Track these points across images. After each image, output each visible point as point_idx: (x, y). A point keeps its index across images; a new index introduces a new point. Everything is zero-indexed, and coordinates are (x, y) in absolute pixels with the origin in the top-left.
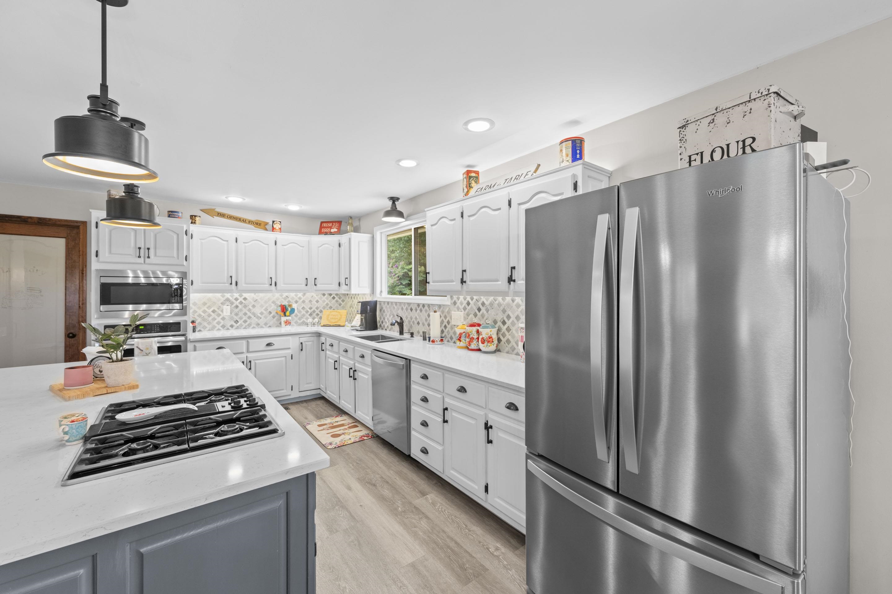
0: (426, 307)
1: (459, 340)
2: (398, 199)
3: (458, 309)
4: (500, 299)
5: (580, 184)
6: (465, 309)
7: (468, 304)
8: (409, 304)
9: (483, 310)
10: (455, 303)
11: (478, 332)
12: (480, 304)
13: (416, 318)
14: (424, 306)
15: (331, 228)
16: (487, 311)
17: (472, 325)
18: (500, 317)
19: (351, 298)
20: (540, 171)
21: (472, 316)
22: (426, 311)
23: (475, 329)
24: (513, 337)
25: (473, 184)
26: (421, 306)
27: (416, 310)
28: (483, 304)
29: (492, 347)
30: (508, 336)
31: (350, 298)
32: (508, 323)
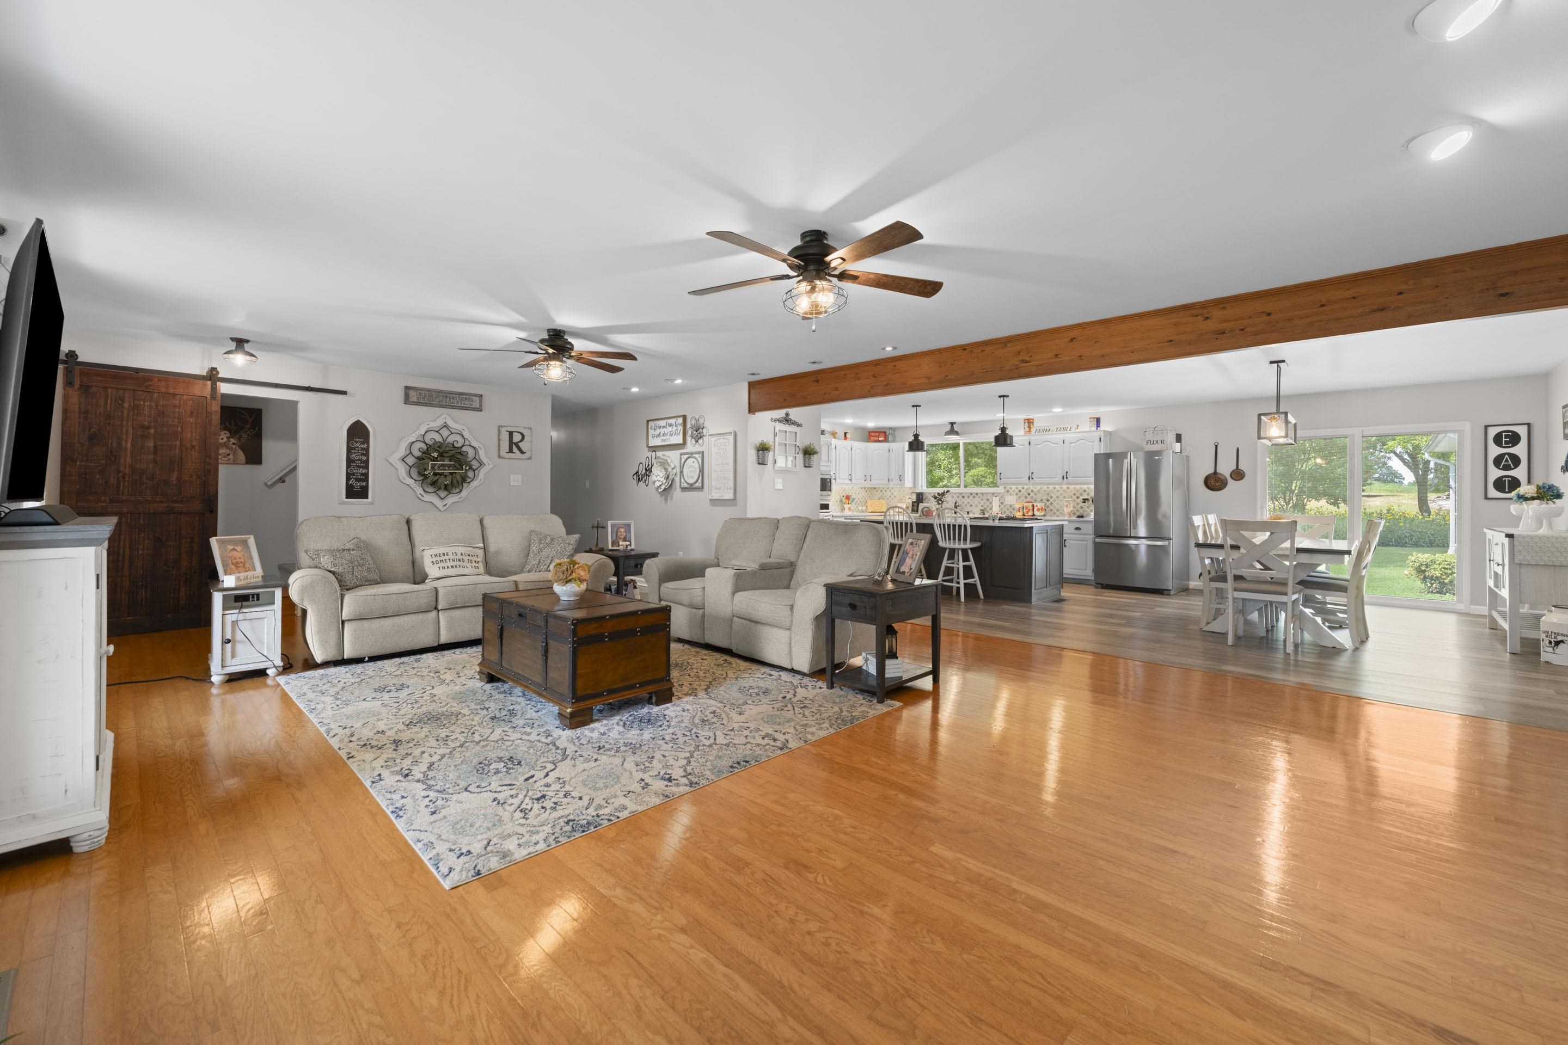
0: (979, 495)
1: (1019, 511)
2: (955, 423)
3: (1011, 495)
4: (1045, 488)
5: (1102, 439)
6: (1017, 494)
7: (1020, 491)
8: (961, 494)
9: (1032, 494)
10: (1008, 491)
11: (1033, 506)
12: (1029, 491)
13: (969, 503)
14: (977, 494)
15: (879, 437)
16: (1036, 494)
17: (1028, 502)
18: (1045, 497)
19: (881, 491)
20: (1080, 429)
21: (1023, 498)
22: (979, 497)
23: (1031, 504)
24: (1055, 507)
25: (1032, 426)
26: (974, 494)
27: (969, 497)
28: (1032, 491)
29: (1043, 513)
30: (1051, 507)
31: (879, 491)
32: (1051, 500)
